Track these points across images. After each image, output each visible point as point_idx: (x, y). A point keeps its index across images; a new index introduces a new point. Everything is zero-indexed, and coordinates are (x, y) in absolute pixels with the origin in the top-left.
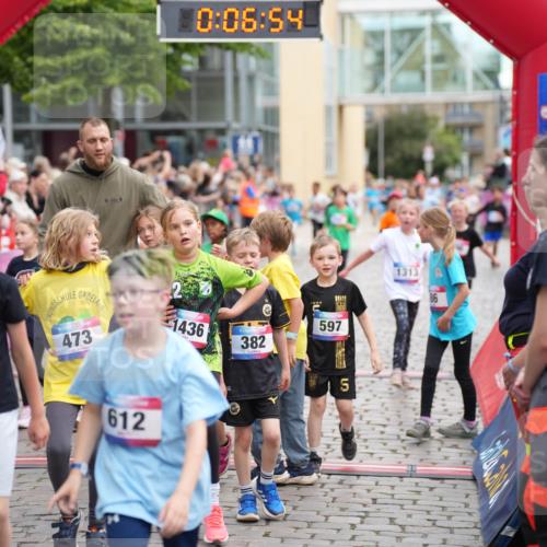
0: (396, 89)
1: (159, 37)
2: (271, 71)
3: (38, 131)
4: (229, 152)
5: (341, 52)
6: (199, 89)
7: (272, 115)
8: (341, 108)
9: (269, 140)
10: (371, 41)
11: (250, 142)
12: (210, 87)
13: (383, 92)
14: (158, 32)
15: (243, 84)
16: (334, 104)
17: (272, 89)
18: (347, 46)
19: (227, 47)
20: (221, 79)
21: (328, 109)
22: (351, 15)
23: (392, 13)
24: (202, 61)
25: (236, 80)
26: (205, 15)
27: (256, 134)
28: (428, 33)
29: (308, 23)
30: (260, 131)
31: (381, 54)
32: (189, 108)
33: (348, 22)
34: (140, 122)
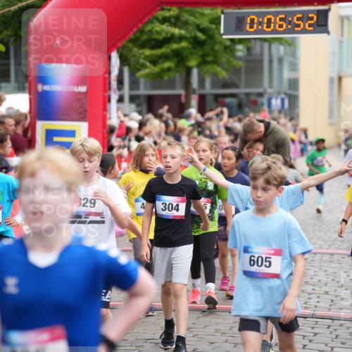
1: (222, 35)
2: (294, 55)
3: (144, 96)
4: (266, 107)
5: (341, 42)
6: (246, 68)
7: (294, 84)
8: (340, 79)
9: (293, 99)
11: (279, 102)
12: (254, 66)
14: (222, 31)
15: (275, 64)
16: (335, 76)
17: (294, 67)
18: (345, 38)
19: (265, 40)
20: (261, 61)
21: (331, 80)
22: (348, 18)
24: (249, 50)
25: (271, 61)
26: (252, 20)
27: (283, 96)
29: (320, 24)
30: (286, 94)
32: (240, 80)
33: (346, 22)
34: (208, 89)
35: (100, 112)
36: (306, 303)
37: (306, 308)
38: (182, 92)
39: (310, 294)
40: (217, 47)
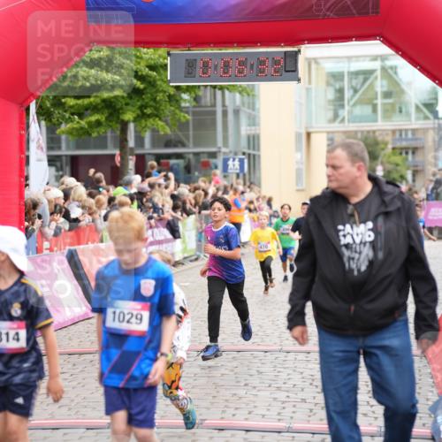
0: (353, 120)
1: (170, 81)
2: (253, 106)
5: (308, 90)
6: (194, 120)
7: (254, 141)
8: (308, 135)
9: (253, 160)
10: (332, 81)
11: (237, 163)
12: (205, 120)
13: (343, 120)
14: (169, 78)
15: (231, 116)
16: (303, 132)
17: (253, 121)
18: (313, 85)
19: (221, 88)
20: (214, 113)
21: (298, 136)
22: (316, 60)
23: (349, 58)
24: (196, 99)
25: (225, 113)
27: (241, 156)
28: (378, 73)
29: (287, 69)
30: (244, 154)
31: (341, 91)
32: (188, 139)
33: (313, 66)
34: (148, 148)
35: (16, 179)
36: (279, 414)
37: (279, 420)
38: (117, 152)
39: (283, 402)
40: (160, 97)
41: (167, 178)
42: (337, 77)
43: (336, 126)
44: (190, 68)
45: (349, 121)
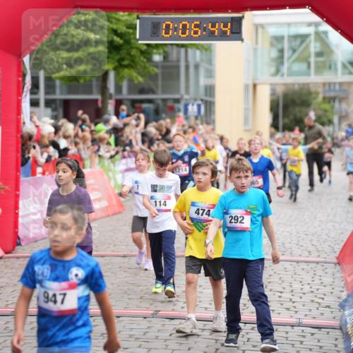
0: (290, 74)
1: (138, 40)
2: (210, 62)
3: (60, 100)
4: (181, 114)
5: (255, 50)
6: (163, 73)
7: (210, 90)
8: (255, 86)
9: (209, 106)
10: (275, 43)
11: (195, 108)
12: (171, 72)
13: (283, 75)
14: (138, 37)
15: (192, 70)
16: (250, 83)
17: (210, 74)
18: (260, 46)
19: (183, 46)
20: (178, 67)
21: (246, 87)
22: (262, 26)
23: (289, 25)
25: (187, 67)
26: (168, 26)
27: (199, 102)
28: (312, 37)
29: (234, 31)
30: (202, 100)
31: (281, 51)
32: (157, 86)
33: (260, 30)
34: (125, 94)
35: (14, 116)
38: (99, 97)
40: (134, 52)
41: (138, 118)
42: (279, 39)
43: (278, 79)
44: (155, 29)
45: (288, 75)
